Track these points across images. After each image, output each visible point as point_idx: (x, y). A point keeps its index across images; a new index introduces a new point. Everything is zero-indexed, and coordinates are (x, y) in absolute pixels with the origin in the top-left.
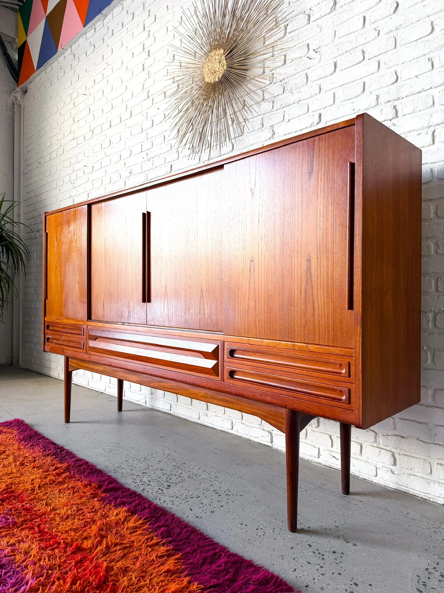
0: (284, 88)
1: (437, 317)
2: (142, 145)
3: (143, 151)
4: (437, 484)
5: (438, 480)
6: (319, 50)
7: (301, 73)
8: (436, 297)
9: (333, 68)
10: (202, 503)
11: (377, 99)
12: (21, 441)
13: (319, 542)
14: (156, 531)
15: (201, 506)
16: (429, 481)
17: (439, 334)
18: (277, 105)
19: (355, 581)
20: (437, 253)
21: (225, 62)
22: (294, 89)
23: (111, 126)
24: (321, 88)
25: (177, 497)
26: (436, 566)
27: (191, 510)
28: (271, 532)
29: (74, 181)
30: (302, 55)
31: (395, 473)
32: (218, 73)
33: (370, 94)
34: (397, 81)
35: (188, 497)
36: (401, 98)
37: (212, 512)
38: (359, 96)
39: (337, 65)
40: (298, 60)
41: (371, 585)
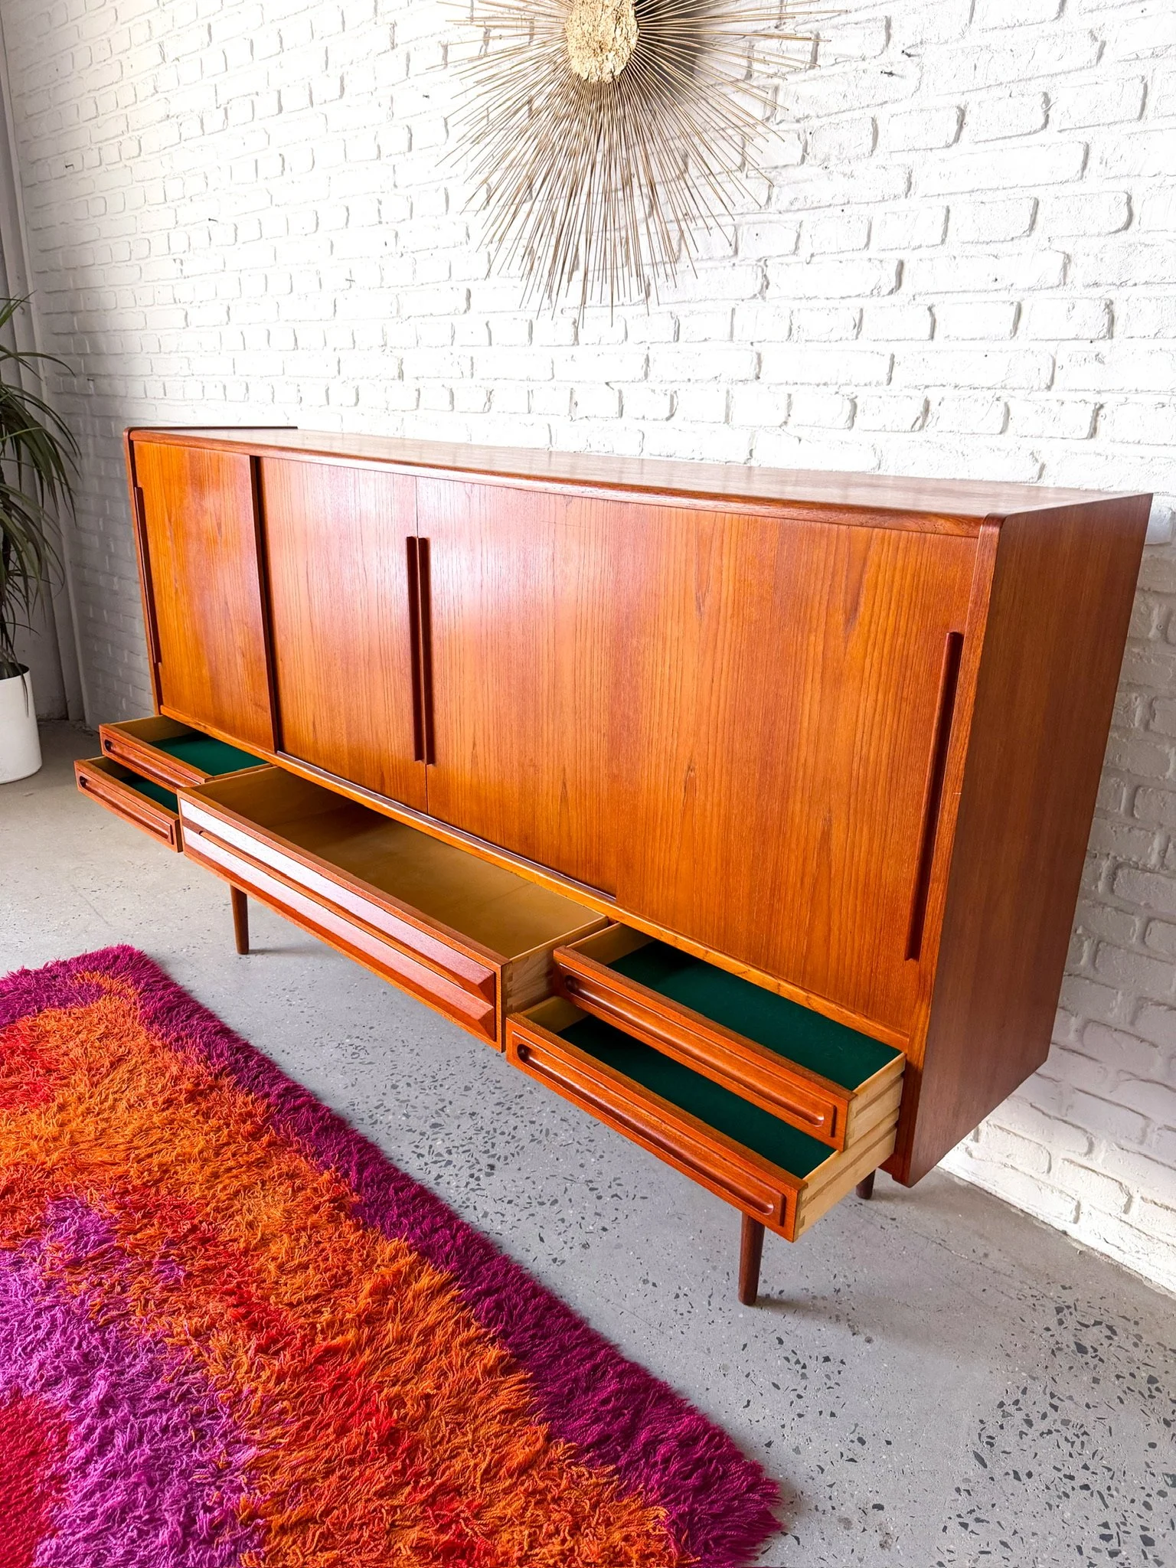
0: (805, 150)
1: (1120, 873)
2: (380, 203)
3: (383, 220)
4: (1056, 1194)
5: (1060, 1187)
6: (919, 51)
7: (857, 114)
8: (1126, 829)
9: (955, 127)
10: (563, 1220)
11: (1065, 268)
12: (151, 1023)
13: (798, 1332)
14: (474, 1305)
15: (562, 1227)
16: (1041, 1185)
17: (1116, 909)
18: (783, 197)
19: (861, 1432)
20: (1147, 726)
21: (632, 21)
22: (833, 160)
23: (281, 110)
24: (913, 181)
25: (510, 1202)
26: (1019, 1396)
27: (542, 1240)
28: (705, 1303)
29: (182, 256)
30: (869, 54)
31: (974, 1154)
32: (611, 56)
33: (1047, 244)
34: (1127, 225)
35: (534, 1203)
36: (1130, 283)
37: (584, 1246)
38: (1015, 241)
39: (967, 119)
40: (854, 65)
41: (889, 1443)
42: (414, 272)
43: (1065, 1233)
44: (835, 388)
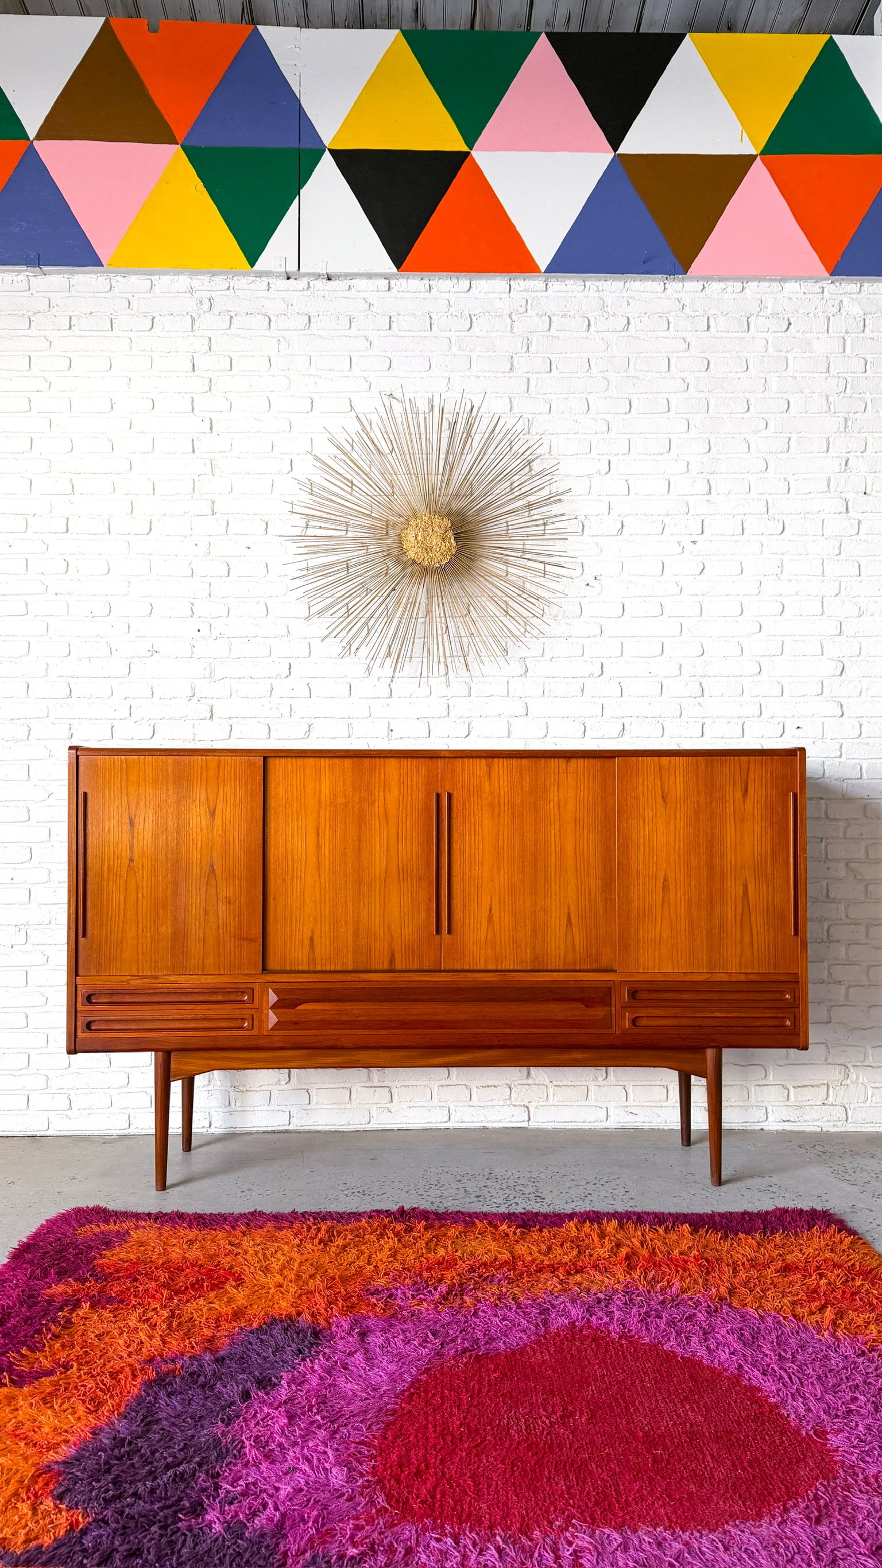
3: (195, 615)
9: (621, 611)
11: (680, 669)
21: (452, 539)
22: (560, 617)
24: (603, 630)
32: (438, 554)
33: (670, 659)
34: (703, 654)
36: (707, 676)
38: (655, 658)
39: (626, 608)
42: (230, 649)
43: (762, 1129)
44: (573, 719)
